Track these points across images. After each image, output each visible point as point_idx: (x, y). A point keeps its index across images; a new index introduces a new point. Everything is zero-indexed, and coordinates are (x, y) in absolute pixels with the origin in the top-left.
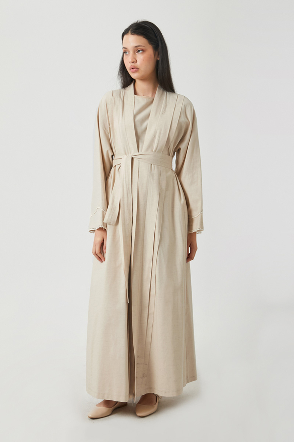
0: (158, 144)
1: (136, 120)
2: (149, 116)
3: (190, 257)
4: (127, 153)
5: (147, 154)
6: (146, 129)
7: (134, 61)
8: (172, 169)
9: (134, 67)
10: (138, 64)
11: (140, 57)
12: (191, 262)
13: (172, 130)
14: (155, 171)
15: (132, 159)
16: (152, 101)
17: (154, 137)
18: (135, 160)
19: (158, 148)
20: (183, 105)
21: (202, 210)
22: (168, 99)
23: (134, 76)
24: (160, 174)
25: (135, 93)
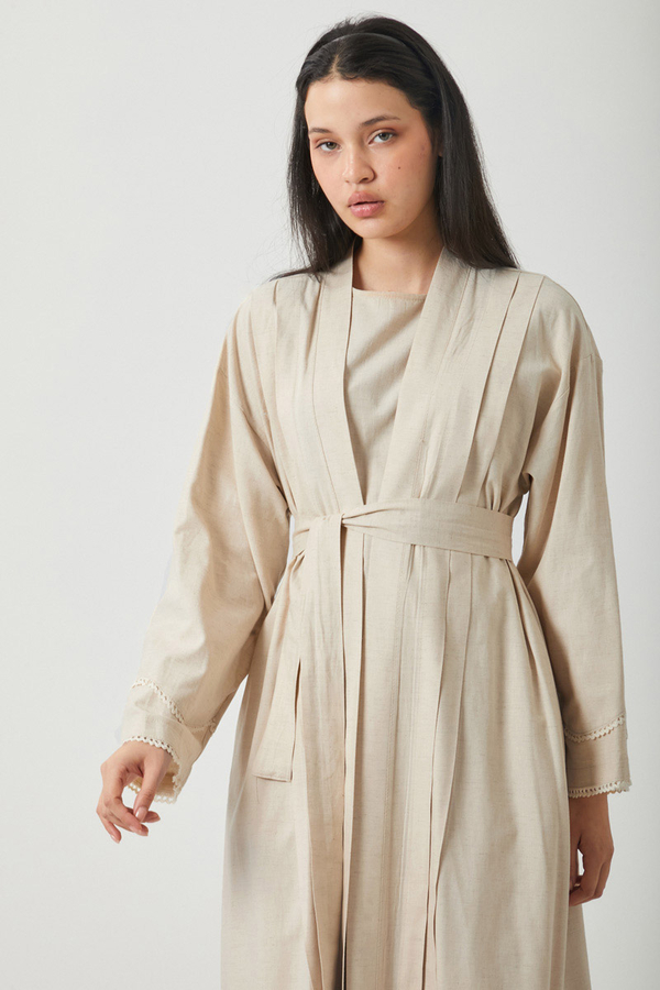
0: (437, 467)
1: (352, 386)
2: (403, 363)
3: (583, 887)
4: (327, 510)
5: (397, 509)
6: (392, 415)
7: (368, 174)
8: (508, 562)
9: (367, 195)
10: (381, 186)
11: (385, 159)
12: (589, 908)
13: (488, 412)
14: (427, 573)
15: (343, 529)
16: (419, 308)
17: (424, 442)
18: (349, 533)
19: (440, 483)
20: (536, 315)
21: (622, 714)
22: (479, 293)
23: (360, 227)
24: (446, 584)
25: (358, 283)
